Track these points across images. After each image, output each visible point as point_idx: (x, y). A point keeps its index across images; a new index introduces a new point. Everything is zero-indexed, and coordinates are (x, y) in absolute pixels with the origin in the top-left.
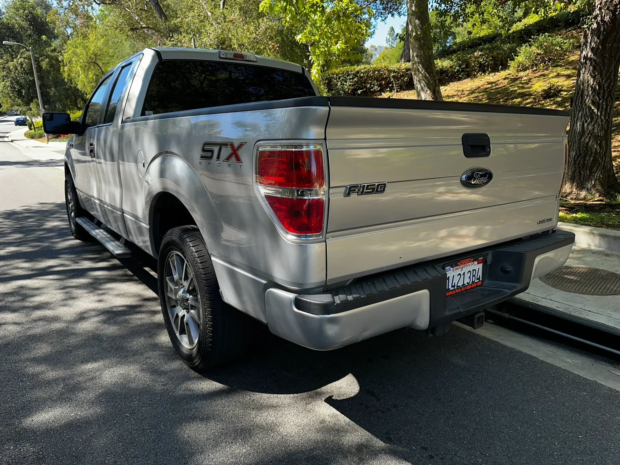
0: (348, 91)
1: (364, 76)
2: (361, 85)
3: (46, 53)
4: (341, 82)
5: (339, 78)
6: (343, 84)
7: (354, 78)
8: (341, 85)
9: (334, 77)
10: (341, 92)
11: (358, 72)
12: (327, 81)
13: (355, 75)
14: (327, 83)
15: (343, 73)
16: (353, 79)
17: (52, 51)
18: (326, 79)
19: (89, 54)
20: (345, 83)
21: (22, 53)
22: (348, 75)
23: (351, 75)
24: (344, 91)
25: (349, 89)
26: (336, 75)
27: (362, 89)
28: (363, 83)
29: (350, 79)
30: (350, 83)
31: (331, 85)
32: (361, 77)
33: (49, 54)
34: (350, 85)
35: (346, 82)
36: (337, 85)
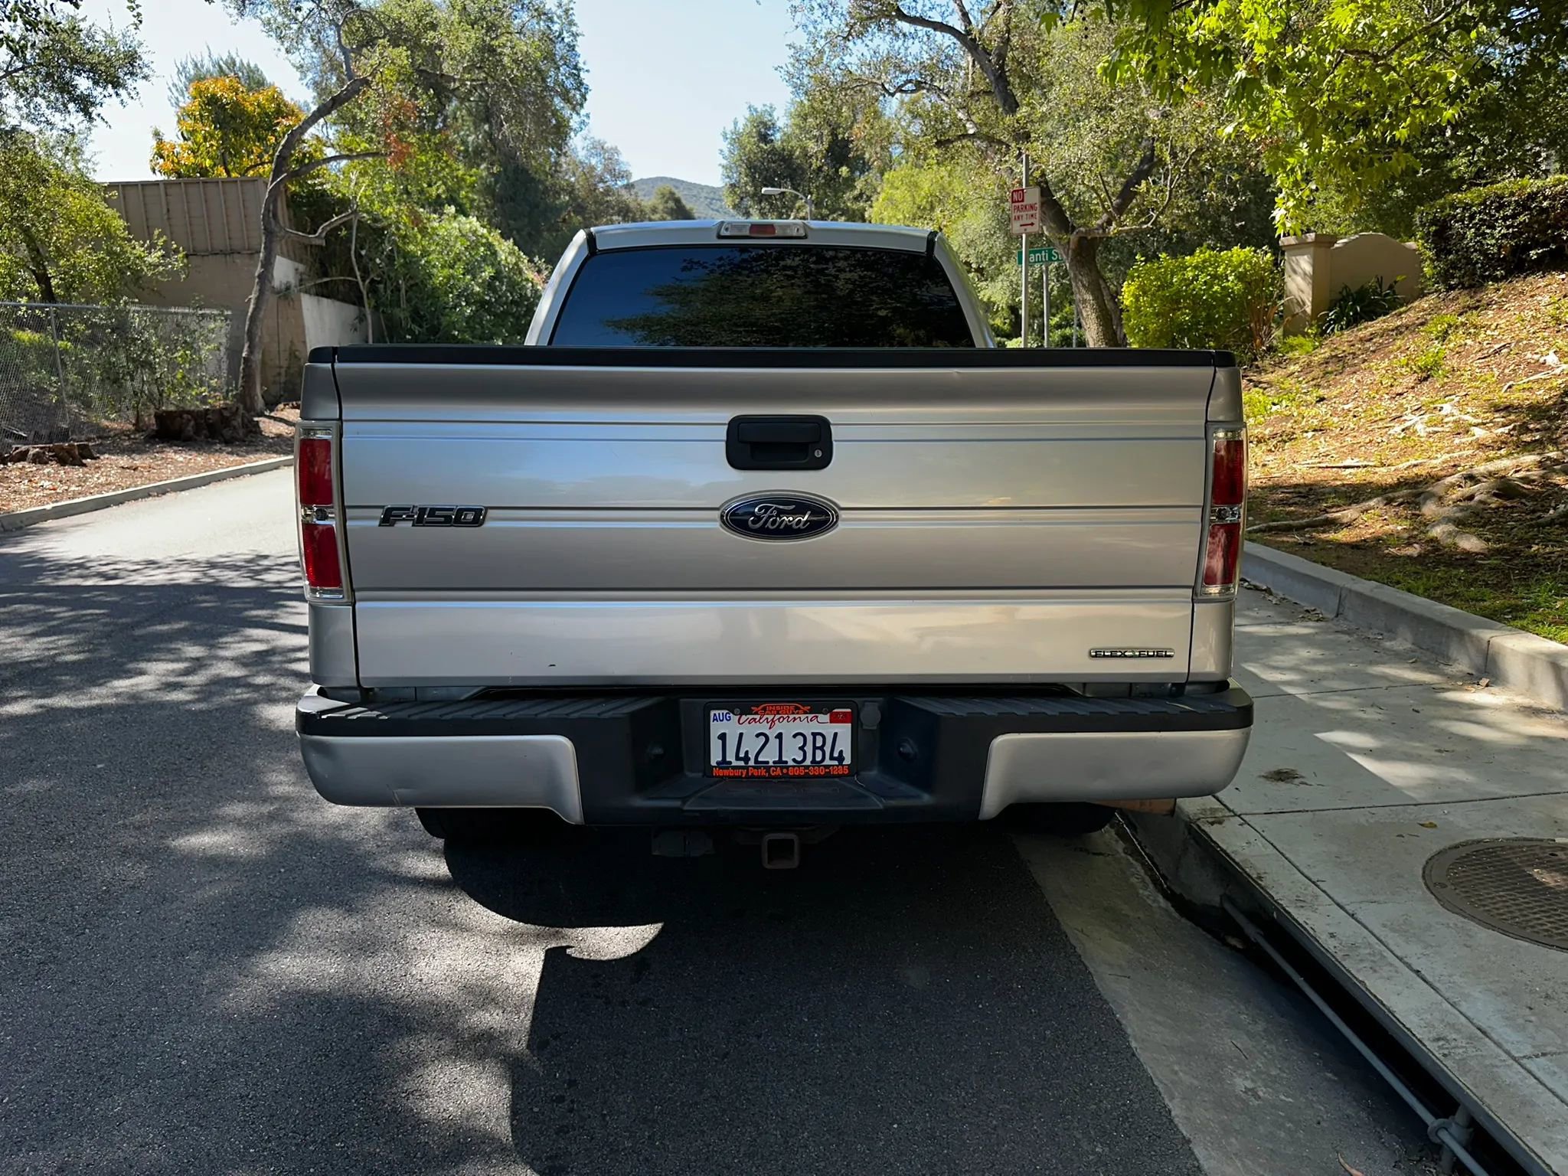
0: (1499, 253)
1: (1554, 208)
2: (1543, 232)
3: (842, 205)
4: (1478, 229)
5: (1472, 217)
6: (1484, 233)
7: (1519, 214)
8: (1476, 235)
9: (1455, 216)
10: (1475, 256)
11: (1532, 196)
12: (1434, 228)
13: (1524, 205)
14: (1435, 231)
15: (1485, 201)
16: (1514, 216)
17: (857, 199)
18: (1434, 222)
19: (918, 200)
20: (1488, 231)
21: (799, 208)
22: (1501, 207)
23: (1509, 205)
24: (1484, 253)
25: (1500, 247)
26: (1464, 208)
27: (1545, 244)
28: (1549, 227)
29: (1505, 218)
30: (1504, 231)
31: (1448, 239)
32: (1543, 210)
33: (848, 208)
34: (1504, 236)
35: (1493, 228)
36: (1463, 237)
